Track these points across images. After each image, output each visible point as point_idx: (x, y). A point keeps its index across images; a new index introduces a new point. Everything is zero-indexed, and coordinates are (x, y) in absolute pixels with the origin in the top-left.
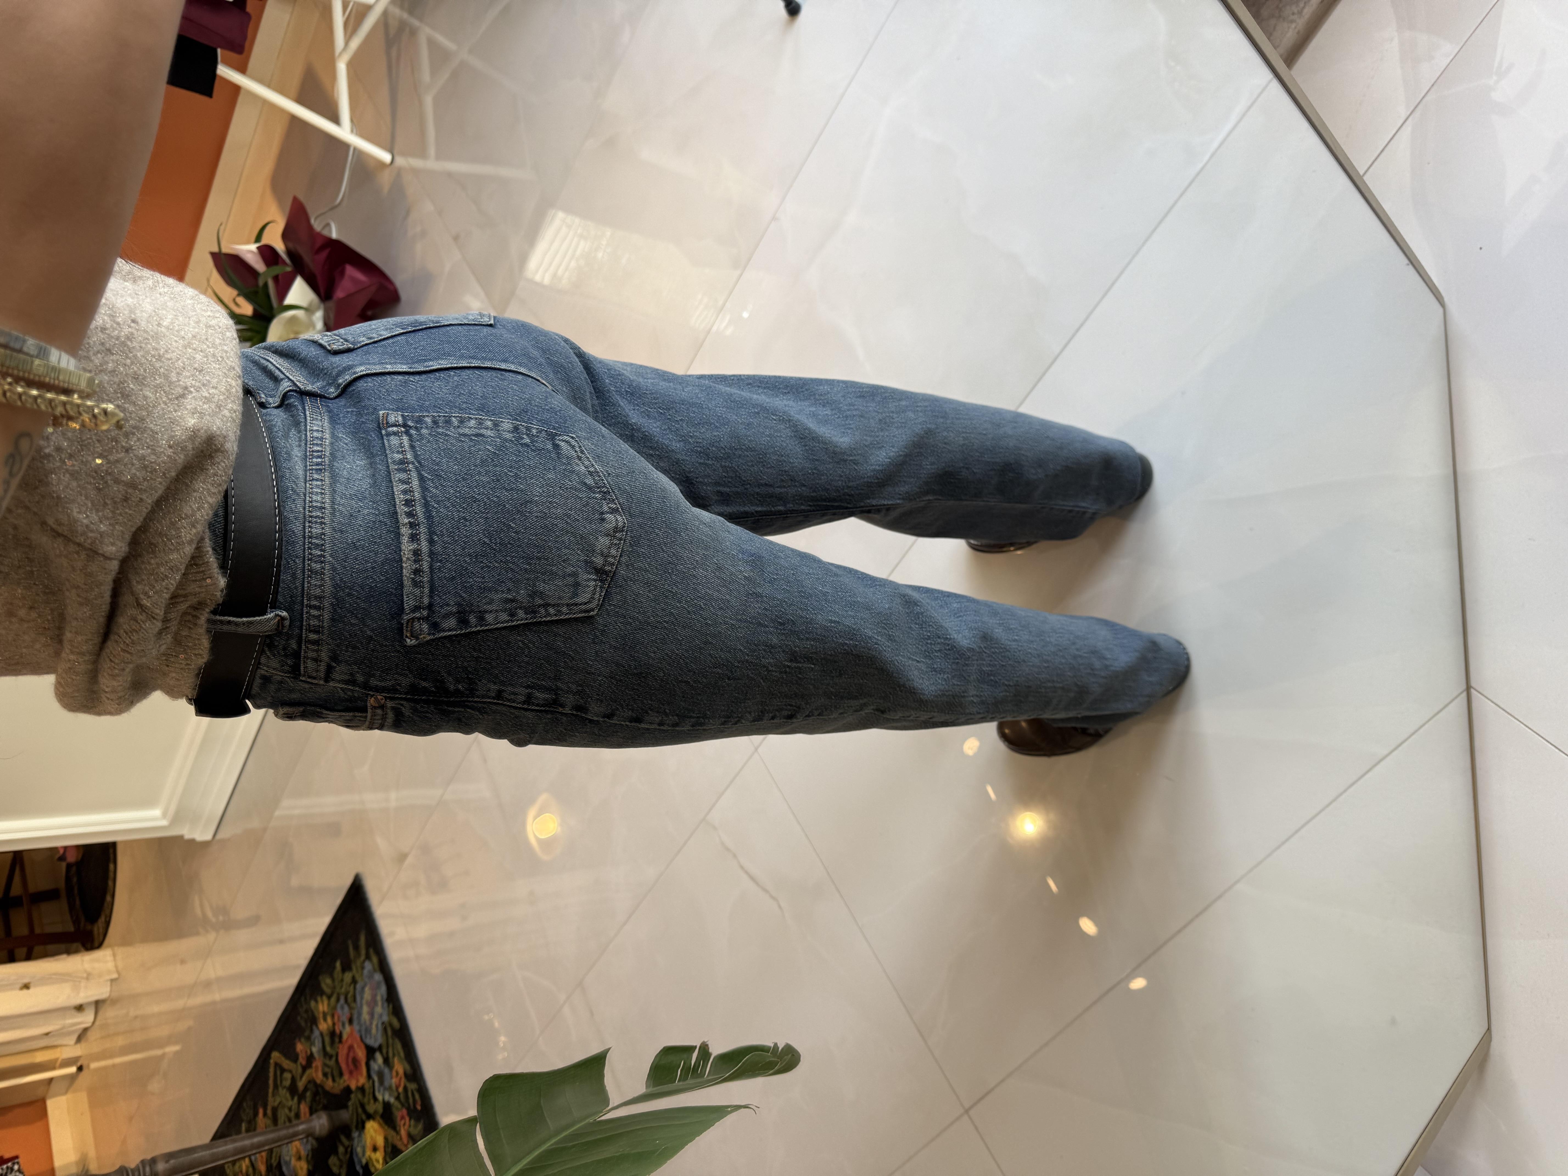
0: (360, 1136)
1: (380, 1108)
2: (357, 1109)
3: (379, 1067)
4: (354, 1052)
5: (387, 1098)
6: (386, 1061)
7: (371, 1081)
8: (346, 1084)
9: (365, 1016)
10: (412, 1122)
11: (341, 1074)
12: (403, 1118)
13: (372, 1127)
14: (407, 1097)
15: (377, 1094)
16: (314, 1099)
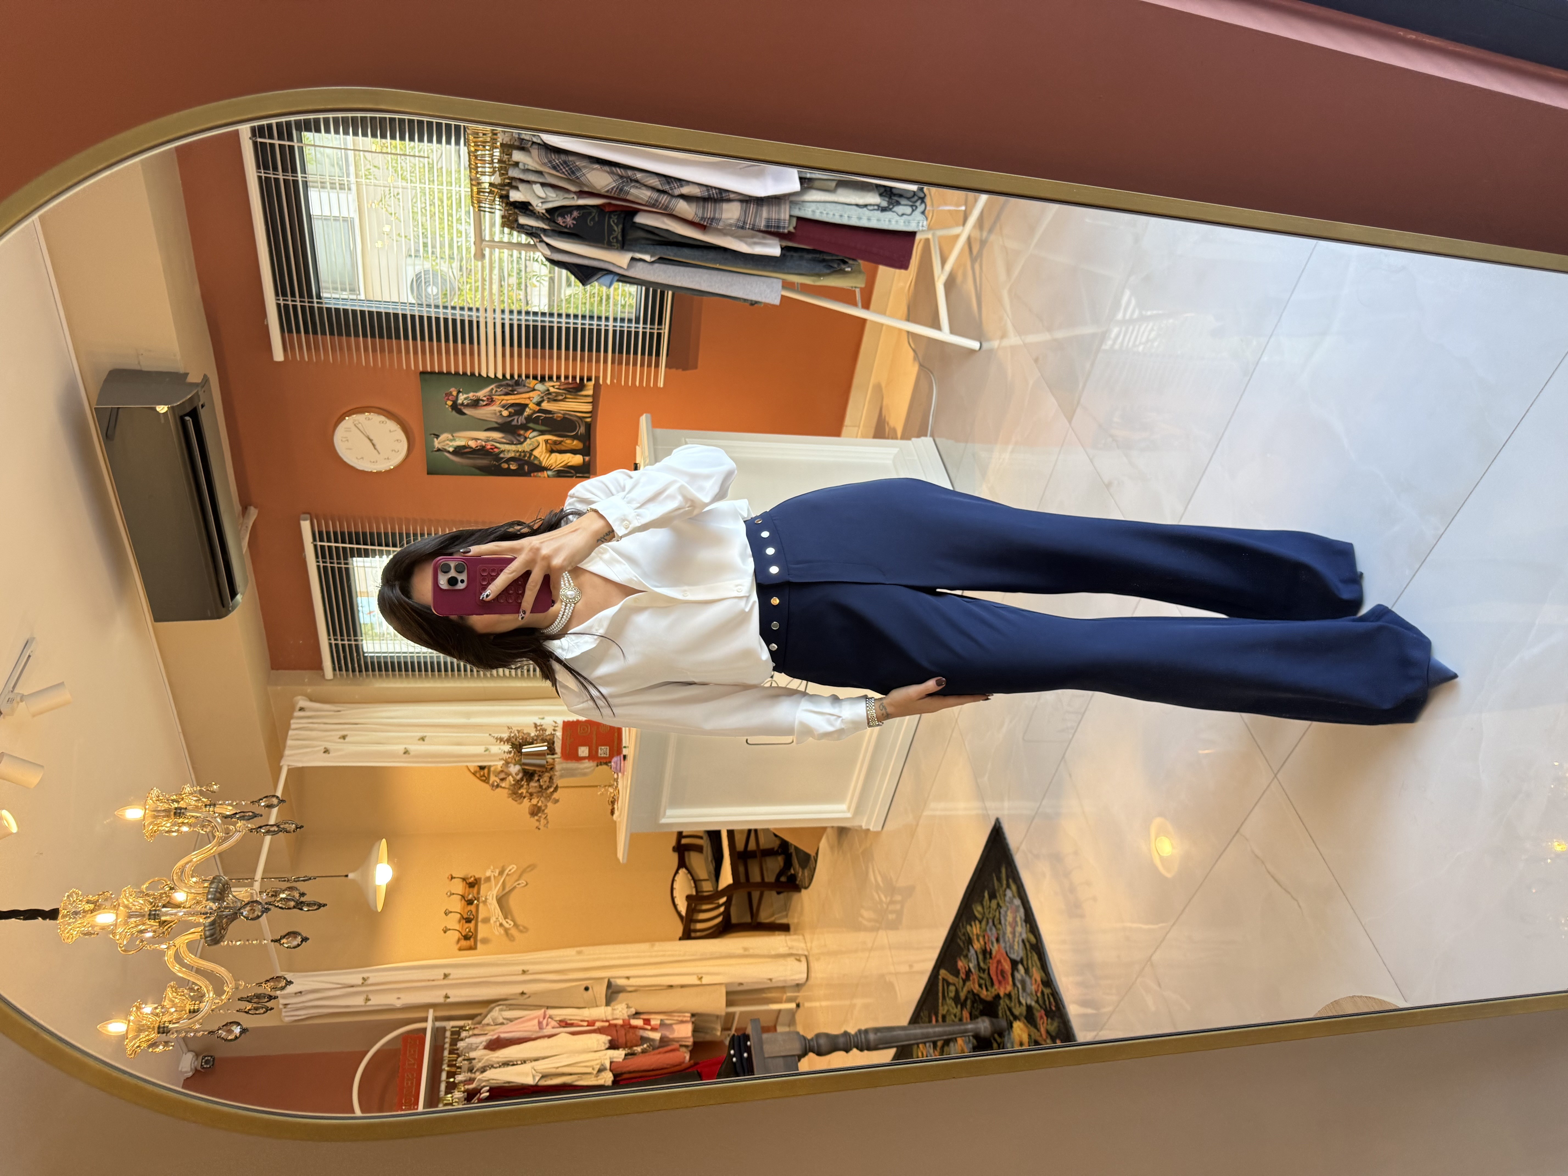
0: (1009, 1034)
1: (1023, 1009)
2: (1005, 1011)
3: (1022, 976)
4: (1002, 965)
5: (1029, 1002)
6: (1027, 971)
7: (1016, 989)
8: (996, 993)
9: (1009, 935)
10: (1049, 1020)
11: (992, 984)
12: (1041, 1017)
13: (1019, 1026)
14: (1044, 1001)
15: (1021, 999)
16: (973, 1006)
